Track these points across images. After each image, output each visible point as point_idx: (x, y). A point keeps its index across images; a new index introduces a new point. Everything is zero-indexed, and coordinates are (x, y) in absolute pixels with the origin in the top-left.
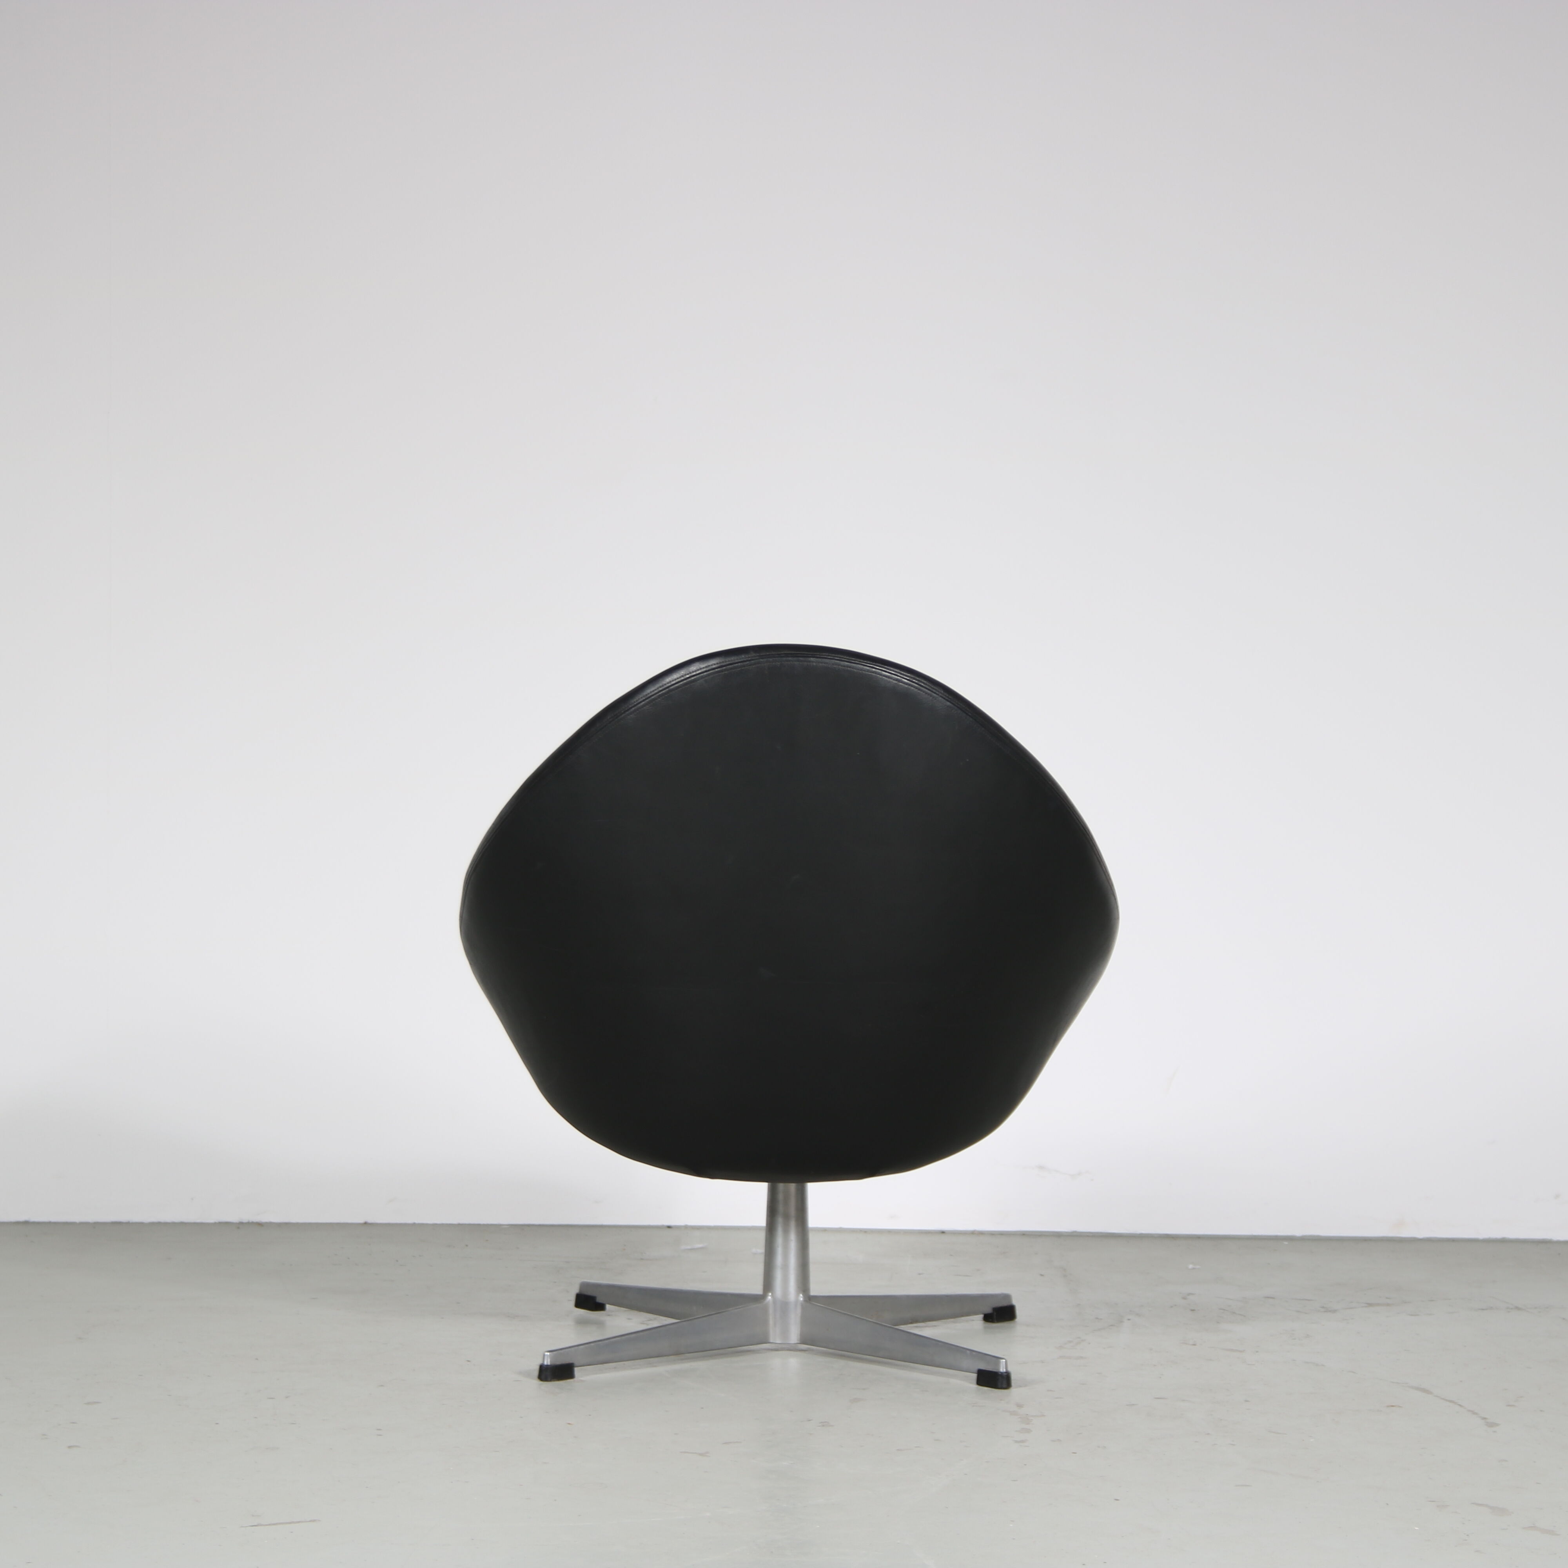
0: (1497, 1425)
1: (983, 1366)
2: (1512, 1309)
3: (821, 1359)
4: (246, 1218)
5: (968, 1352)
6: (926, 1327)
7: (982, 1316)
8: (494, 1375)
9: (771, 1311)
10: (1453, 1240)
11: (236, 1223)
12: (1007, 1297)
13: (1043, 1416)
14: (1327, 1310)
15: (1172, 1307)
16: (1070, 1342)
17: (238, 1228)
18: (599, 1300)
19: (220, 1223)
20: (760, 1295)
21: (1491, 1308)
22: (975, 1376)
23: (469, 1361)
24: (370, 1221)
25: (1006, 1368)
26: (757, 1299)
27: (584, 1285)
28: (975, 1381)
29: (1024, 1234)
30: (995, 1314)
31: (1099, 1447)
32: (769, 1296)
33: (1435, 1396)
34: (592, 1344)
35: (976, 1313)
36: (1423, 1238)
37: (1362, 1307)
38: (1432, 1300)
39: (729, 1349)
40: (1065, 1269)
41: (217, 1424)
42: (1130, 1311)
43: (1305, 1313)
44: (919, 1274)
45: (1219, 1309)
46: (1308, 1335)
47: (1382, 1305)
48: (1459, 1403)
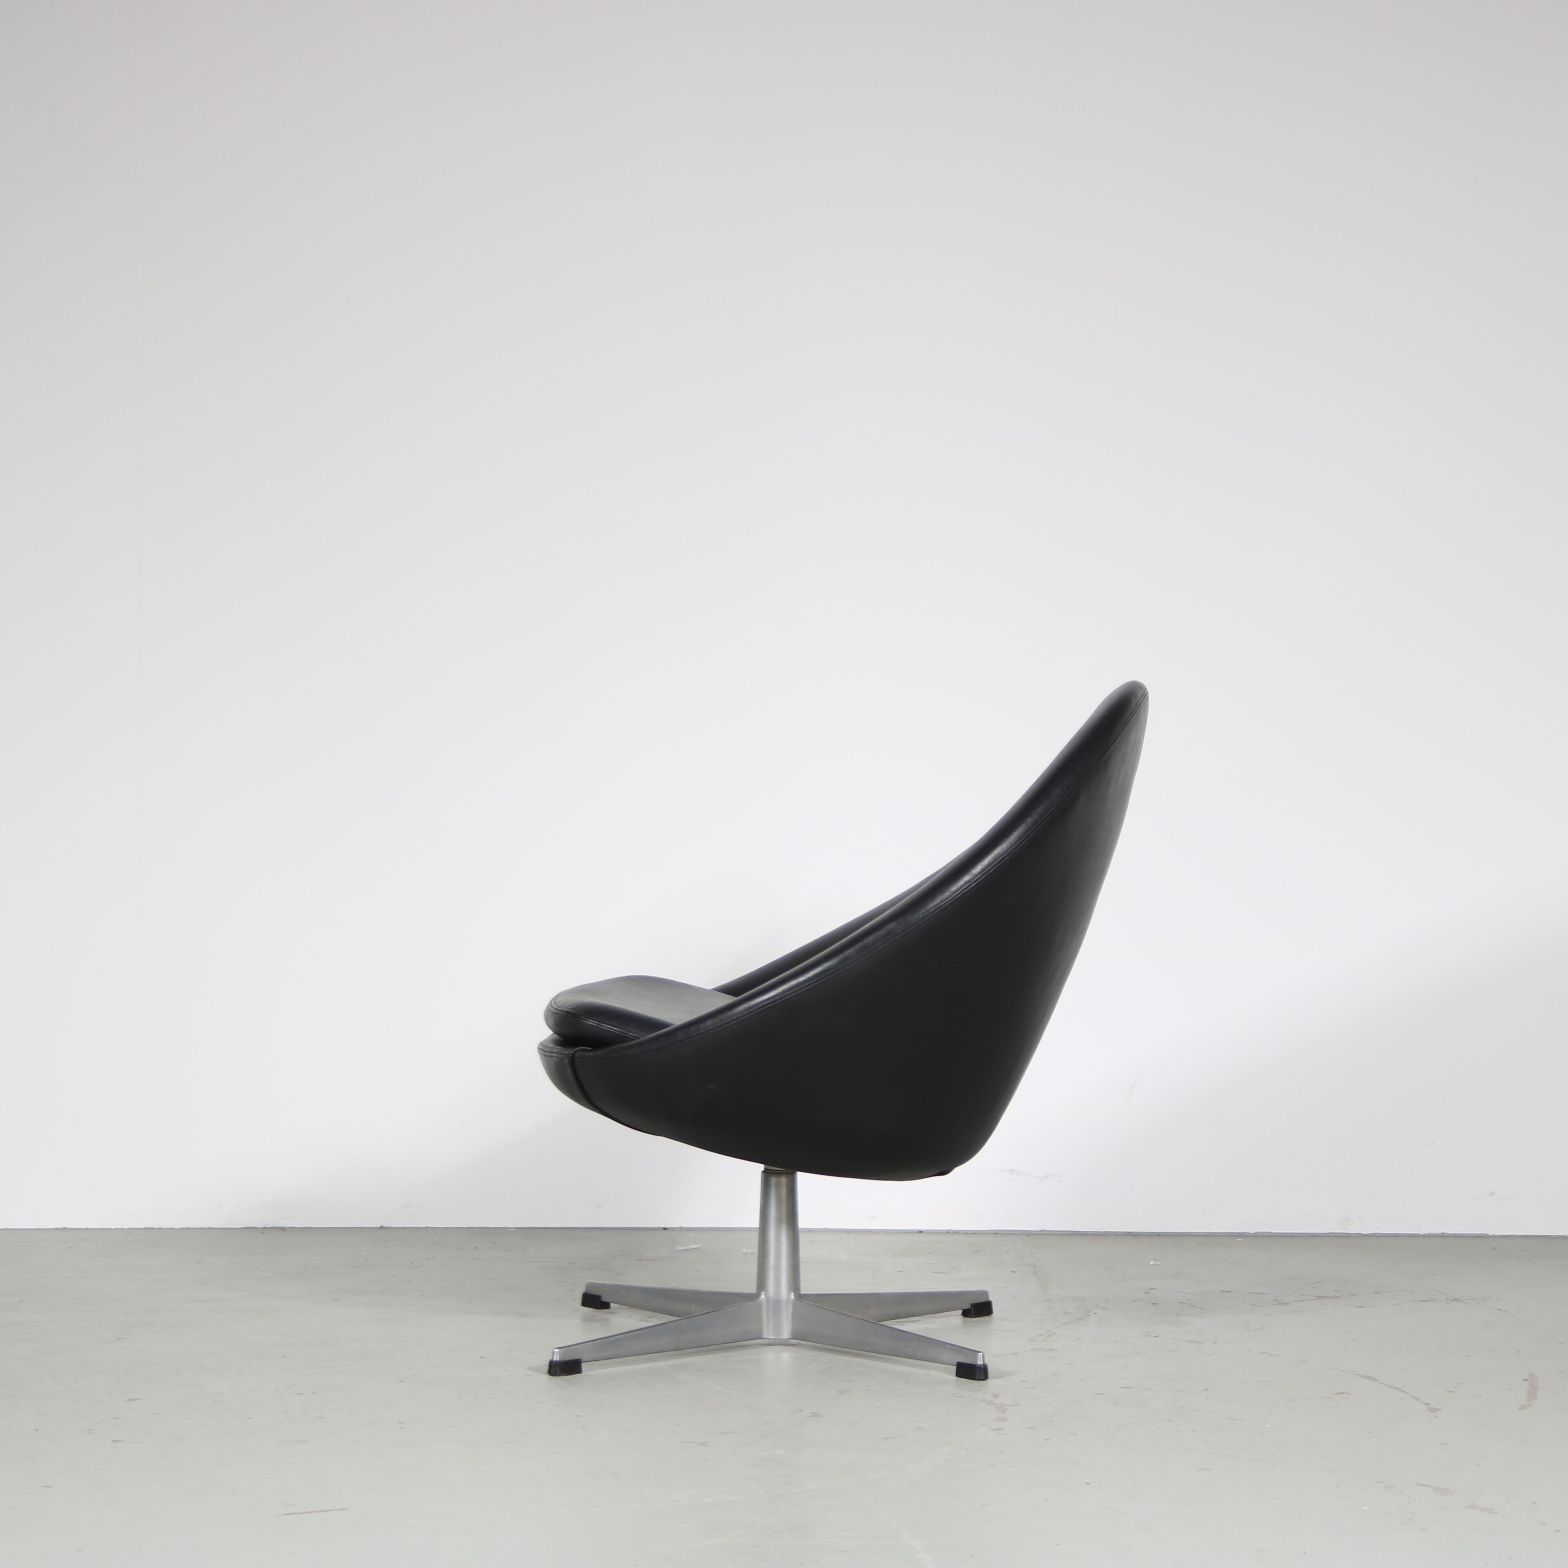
0: (1439, 1410)
1: (962, 1359)
2: (1451, 1300)
3: (809, 1353)
4: (270, 1223)
5: (948, 1346)
6: (906, 1321)
7: (961, 1311)
8: (506, 1370)
9: (764, 1308)
10: (1396, 1236)
11: (261, 1228)
12: (985, 1293)
13: (1018, 1405)
14: (1279, 1303)
15: (1135, 1301)
16: (1041, 1335)
17: (263, 1233)
18: (605, 1299)
19: (246, 1228)
20: (754, 1294)
21: (1432, 1300)
22: (955, 1368)
23: (482, 1357)
24: (385, 1226)
25: (984, 1361)
26: (752, 1297)
27: (589, 1285)
28: (954, 1373)
29: (996, 1233)
30: (973, 1309)
31: (1070, 1434)
33: (1382, 1383)
34: (598, 1341)
35: (955, 1309)
36: (1368, 1234)
37: (1312, 1300)
38: (1378, 1293)
39: (725, 1345)
40: (1035, 1266)
41: (250, 1418)
42: (1097, 1305)
43: (1260, 1306)
44: (899, 1272)
45: (1180, 1303)
46: (1262, 1327)
47: (1331, 1297)
48: (1404, 1390)
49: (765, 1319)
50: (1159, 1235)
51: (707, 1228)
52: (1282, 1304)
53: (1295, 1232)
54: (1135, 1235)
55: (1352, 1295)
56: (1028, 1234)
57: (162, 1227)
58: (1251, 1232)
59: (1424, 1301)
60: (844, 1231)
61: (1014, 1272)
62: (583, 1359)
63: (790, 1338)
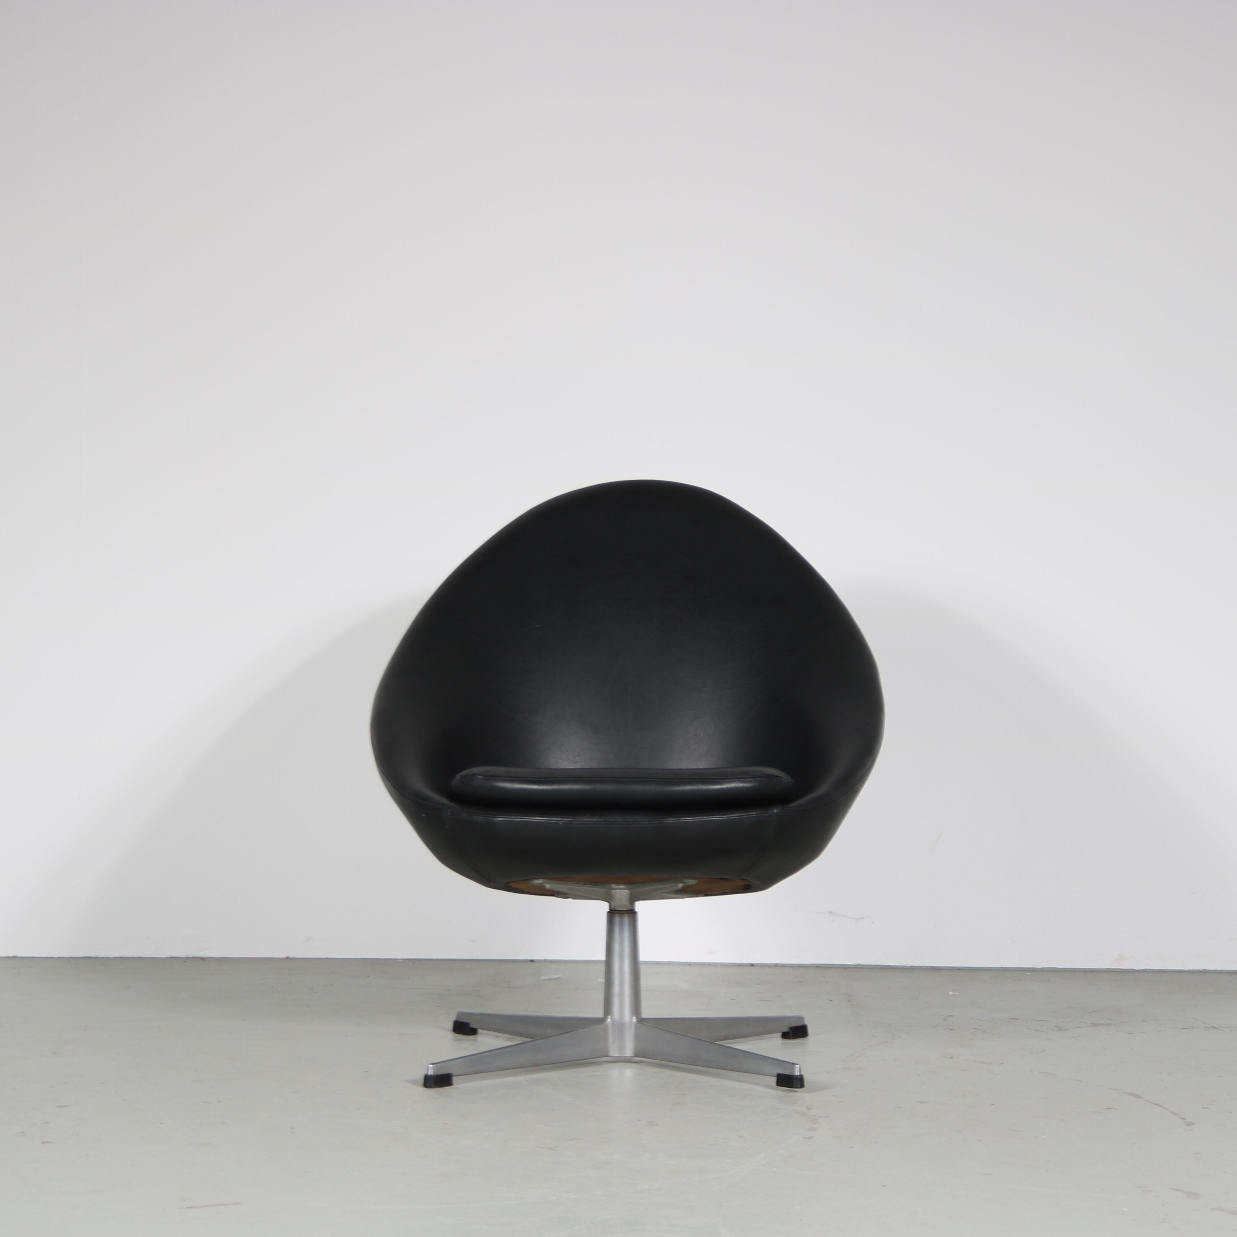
0: (1194, 1124)
1: (781, 1071)
2: (1209, 1028)
3: (650, 1070)
4: (191, 954)
5: (770, 1060)
6: (740, 1042)
7: (780, 1034)
8: (387, 1083)
9: (610, 1030)
10: (1164, 971)
11: (184, 958)
12: (801, 1018)
13: (827, 1119)
14: (1059, 1029)
15: (935, 1027)
16: (851, 1056)
17: (185, 962)
18: (473, 1025)
19: (171, 958)
20: (601, 1018)
21: (1192, 1027)
24: (291, 956)
25: (800, 1072)
26: (600, 1021)
27: (459, 1014)
28: (775, 1083)
29: (818, 967)
30: (791, 1032)
31: (872, 1143)
32: (609, 1018)
33: (1144, 1100)
34: (467, 1058)
35: (775, 1032)
36: (1140, 970)
37: (1088, 1026)
38: (1146, 1021)
39: (577, 1061)
40: (850, 996)
41: (162, 1123)
42: (901, 1030)
43: (1043, 1032)
44: (732, 1000)
45: (973, 1028)
46: (1043, 1050)
47: (1105, 1025)
48: (1164, 1106)
49: (611, 1039)
50: (959, 969)
51: (569, 960)
52: (1062, 1030)
53: (1076, 967)
54: (937, 969)
55: (1124, 1023)
56: (845, 967)
57: (99, 957)
58: (1038, 967)
59: (1185, 1028)
60: (686, 964)
61: (831, 1001)
62: (454, 1073)
63: (632, 1056)
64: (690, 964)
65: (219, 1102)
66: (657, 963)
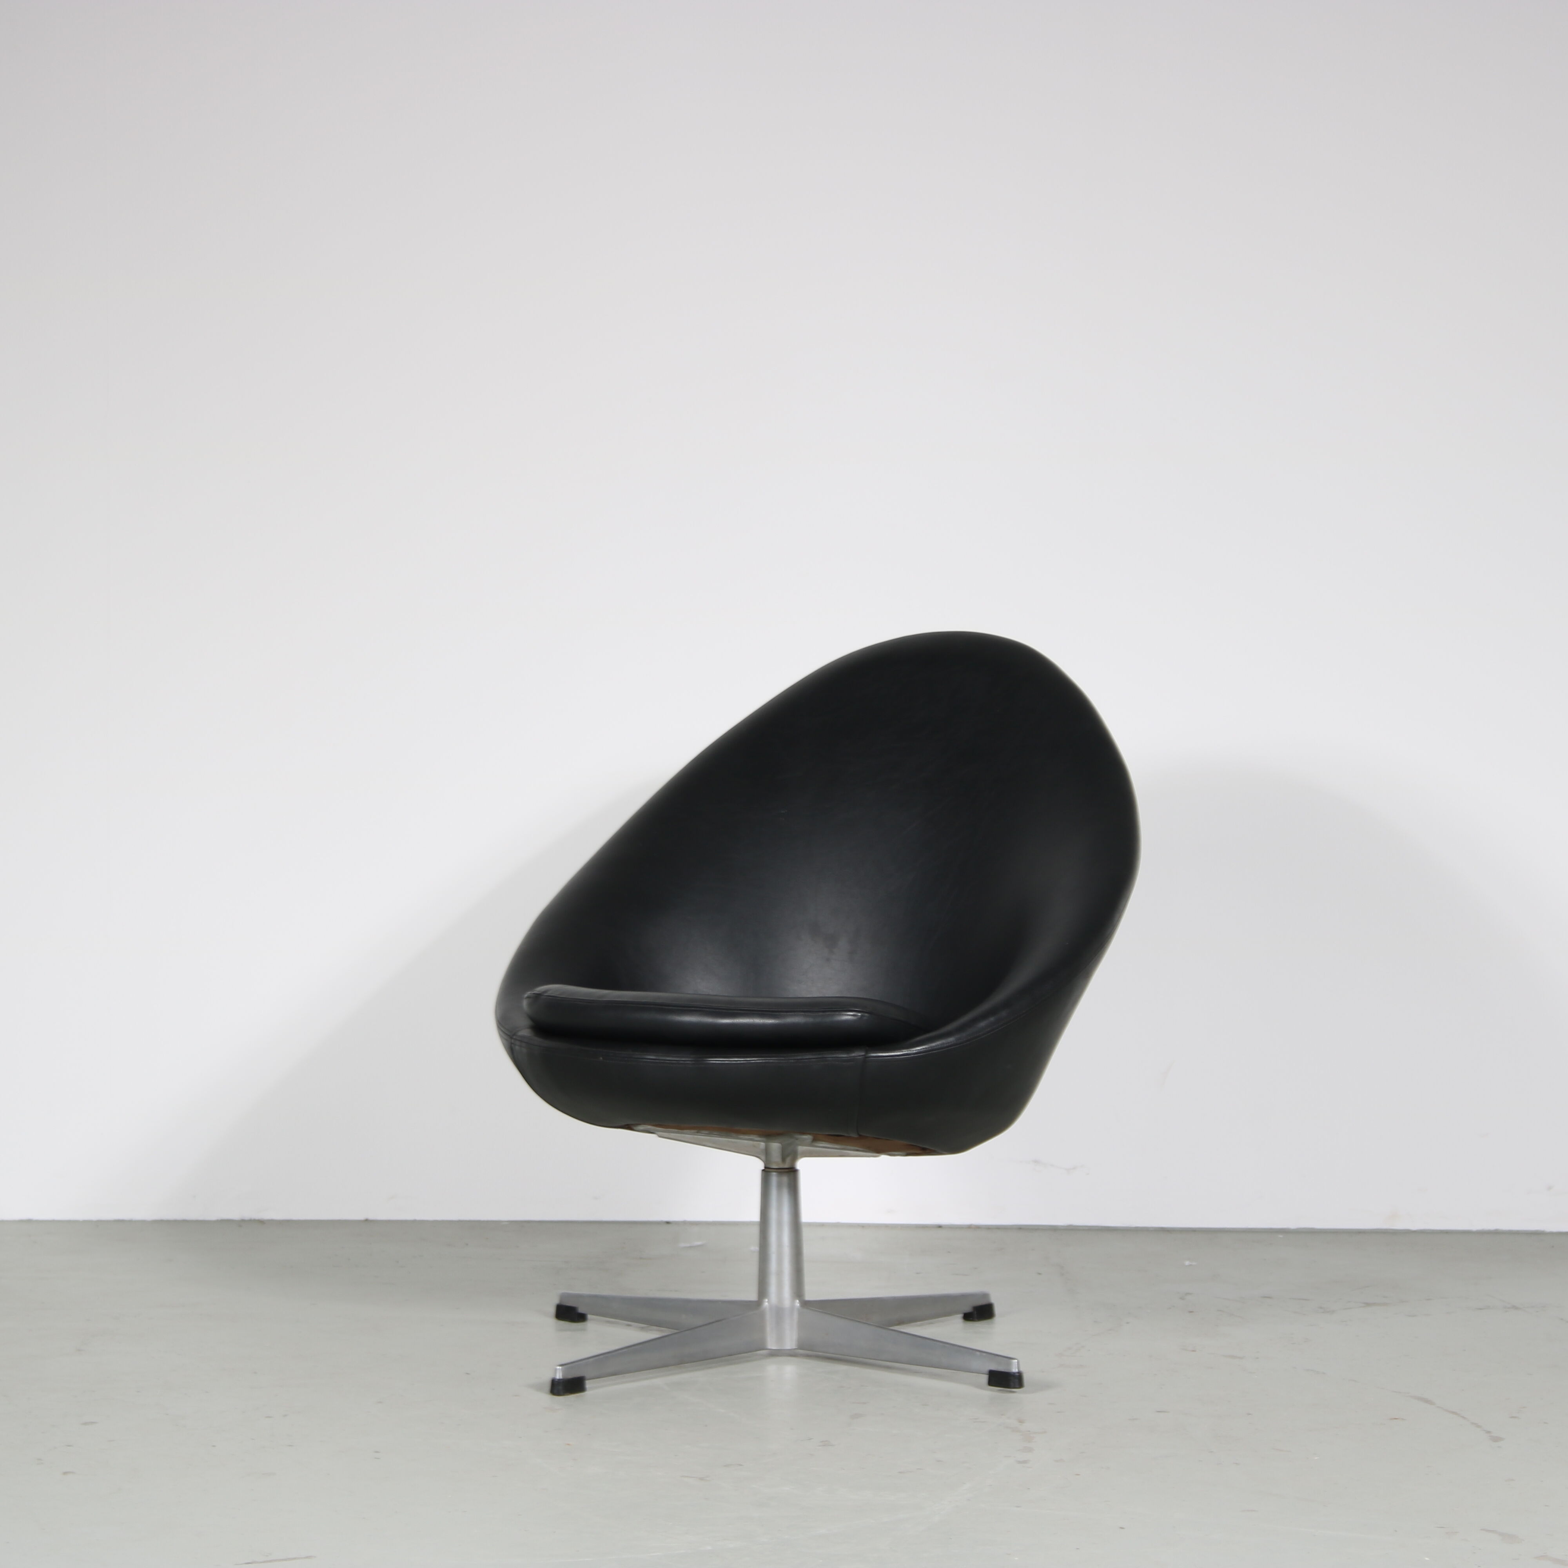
0: (1501, 1439)
2: (1509, 1308)
4: (247, 1215)
5: (978, 1353)
9: (768, 1315)
10: (1447, 1232)
11: (238, 1221)
13: (1045, 1432)
14: (1324, 1311)
15: (1169, 1308)
17: (240, 1226)
18: (581, 1310)
19: (222, 1221)
20: (756, 1302)
21: (1489, 1308)
24: (371, 1217)
25: (1018, 1368)
26: (754, 1305)
28: (985, 1384)
29: (1020, 1229)
31: (1102, 1468)
33: (1437, 1407)
36: (1417, 1230)
37: (1360, 1307)
38: (1430, 1299)
40: (1062, 1267)
41: (214, 1446)
42: (1129, 1313)
43: (1304, 1314)
44: (917, 1273)
45: (1217, 1310)
47: (1380, 1304)
48: (1462, 1415)
49: (768, 1328)
50: (1195, 1231)
52: (1328, 1312)
53: (1338, 1227)
54: (1168, 1231)
55: (1403, 1302)
56: (1054, 1229)
58: (1292, 1228)
59: (1479, 1309)
61: (1040, 1274)
62: (587, 1376)
63: (796, 1349)
64: (863, 1226)
65: (285, 1416)
66: (822, 1225)
